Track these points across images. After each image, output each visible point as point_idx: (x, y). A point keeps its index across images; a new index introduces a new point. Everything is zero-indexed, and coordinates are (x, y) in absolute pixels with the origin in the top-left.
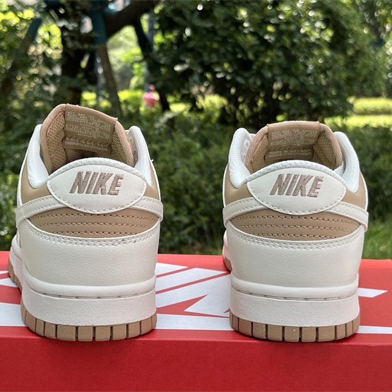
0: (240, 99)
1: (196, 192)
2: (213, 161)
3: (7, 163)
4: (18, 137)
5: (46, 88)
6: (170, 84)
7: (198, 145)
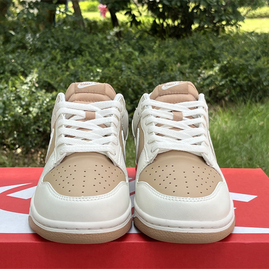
0: (166, 14)
1: (136, 87)
2: (147, 66)
3: (7, 67)
4: (13, 48)
5: (31, 11)
6: (117, 5)
7: (137, 53)
